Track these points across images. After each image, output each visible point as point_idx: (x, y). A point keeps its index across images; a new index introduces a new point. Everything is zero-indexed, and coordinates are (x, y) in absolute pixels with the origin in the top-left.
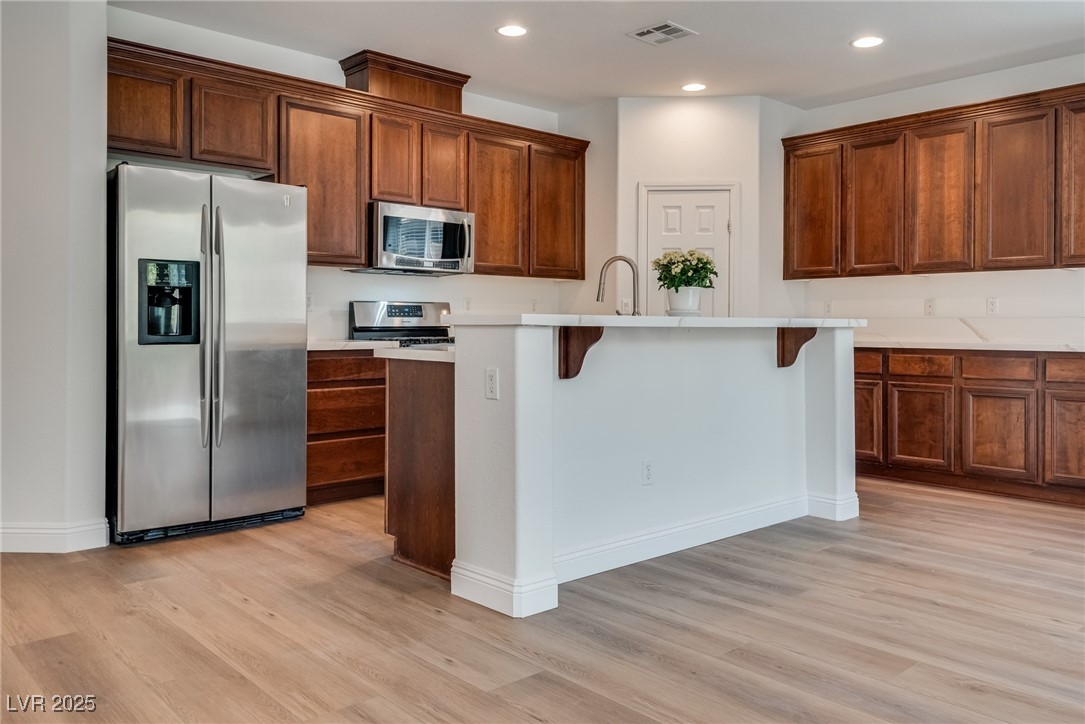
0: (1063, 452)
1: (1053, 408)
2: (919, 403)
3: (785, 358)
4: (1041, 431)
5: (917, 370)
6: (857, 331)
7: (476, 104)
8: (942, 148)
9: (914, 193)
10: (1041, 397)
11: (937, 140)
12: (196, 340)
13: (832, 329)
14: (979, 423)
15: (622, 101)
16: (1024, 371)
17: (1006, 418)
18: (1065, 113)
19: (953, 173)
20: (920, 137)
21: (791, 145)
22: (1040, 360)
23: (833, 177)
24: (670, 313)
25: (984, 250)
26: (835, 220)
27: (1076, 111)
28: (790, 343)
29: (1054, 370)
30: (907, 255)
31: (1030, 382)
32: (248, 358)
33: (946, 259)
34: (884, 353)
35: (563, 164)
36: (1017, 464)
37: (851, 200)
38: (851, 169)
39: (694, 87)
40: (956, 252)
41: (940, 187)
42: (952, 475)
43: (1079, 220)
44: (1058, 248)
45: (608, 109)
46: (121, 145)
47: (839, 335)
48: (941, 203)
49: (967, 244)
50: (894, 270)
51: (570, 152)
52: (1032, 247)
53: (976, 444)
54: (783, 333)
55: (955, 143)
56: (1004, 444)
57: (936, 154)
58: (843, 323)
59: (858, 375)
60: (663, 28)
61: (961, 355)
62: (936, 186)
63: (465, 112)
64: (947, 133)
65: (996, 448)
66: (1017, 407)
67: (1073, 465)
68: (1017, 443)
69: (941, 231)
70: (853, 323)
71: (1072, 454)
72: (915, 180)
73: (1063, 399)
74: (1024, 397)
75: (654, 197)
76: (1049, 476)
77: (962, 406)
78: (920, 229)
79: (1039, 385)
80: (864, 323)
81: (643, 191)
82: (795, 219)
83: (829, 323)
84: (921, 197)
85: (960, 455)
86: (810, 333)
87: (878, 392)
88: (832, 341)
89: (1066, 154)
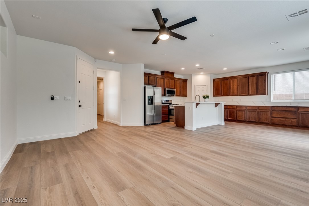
0: (249, 117)
1: (248, 112)
2: (231, 112)
3: (216, 106)
4: (246, 115)
5: (231, 108)
6: (224, 103)
7: (175, 76)
8: (234, 81)
9: (230, 86)
10: (247, 111)
11: (233, 80)
12: (152, 104)
13: (221, 103)
14: (239, 114)
15: (192, 75)
16: (244, 108)
17: (242, 114)
18: (249, 77)
19: (235, 84)
20: (231, 79)
21: (214, 80)
22: (246, 107)
23: (220, 84)
24: (204, 101)
25: (239, 93)
26: (220, 89)
27: (251, 77)
28: (217, 105)
29: (248, 108)
30: (230, 94)
31: (245, 109)
32: (157, 106)
33: (235, 94)
34: (227, 106)
35: (185, 82)
36: (244, 119)
37: (222, 87)
38: (222, 83)
39: (202, 73)
40: (236, 93)
41: (234, 86)
42: (236, 121)
43: (251, 90)
44: (249, 93)
45: (191, 76)
46: (145, 84)
47: (222, 104)
48: (234, 87)
49: (237, 92)
50: (228, 96)
51: (185, 81)
52: (245, 93)
53: (239, 117)
54: (216, 103)
55: (236, 80)
56: (242, 117)
57: (233, 82)
58: (223, 102)
59: (224, 109)
60: (201, 68)
61: (237, 106)
62: (233, 85)
63: (174, 77)
64: (234, 79)
65: (241, 117)
66: (244, 112)
67: (250, 119)
68: (244, 117)
69: (234, 91)
70: (224, 102)
71: (250, 118)
72: (231, 84)
73: (249, 111)
74: (244, 111)
75: (196, 86)
76: (247, 120)
77: (237, 112)
78: (231, 90)
79: (246, 110)
80: (225, 102)
81: (195, 86)
82: (215, 89)
83: (221, 102)
84: (231, 87)
85: (237, 118)
86: (219, 103)
87: (226, 111)
88: (221, 104)
89: (250, 82)
